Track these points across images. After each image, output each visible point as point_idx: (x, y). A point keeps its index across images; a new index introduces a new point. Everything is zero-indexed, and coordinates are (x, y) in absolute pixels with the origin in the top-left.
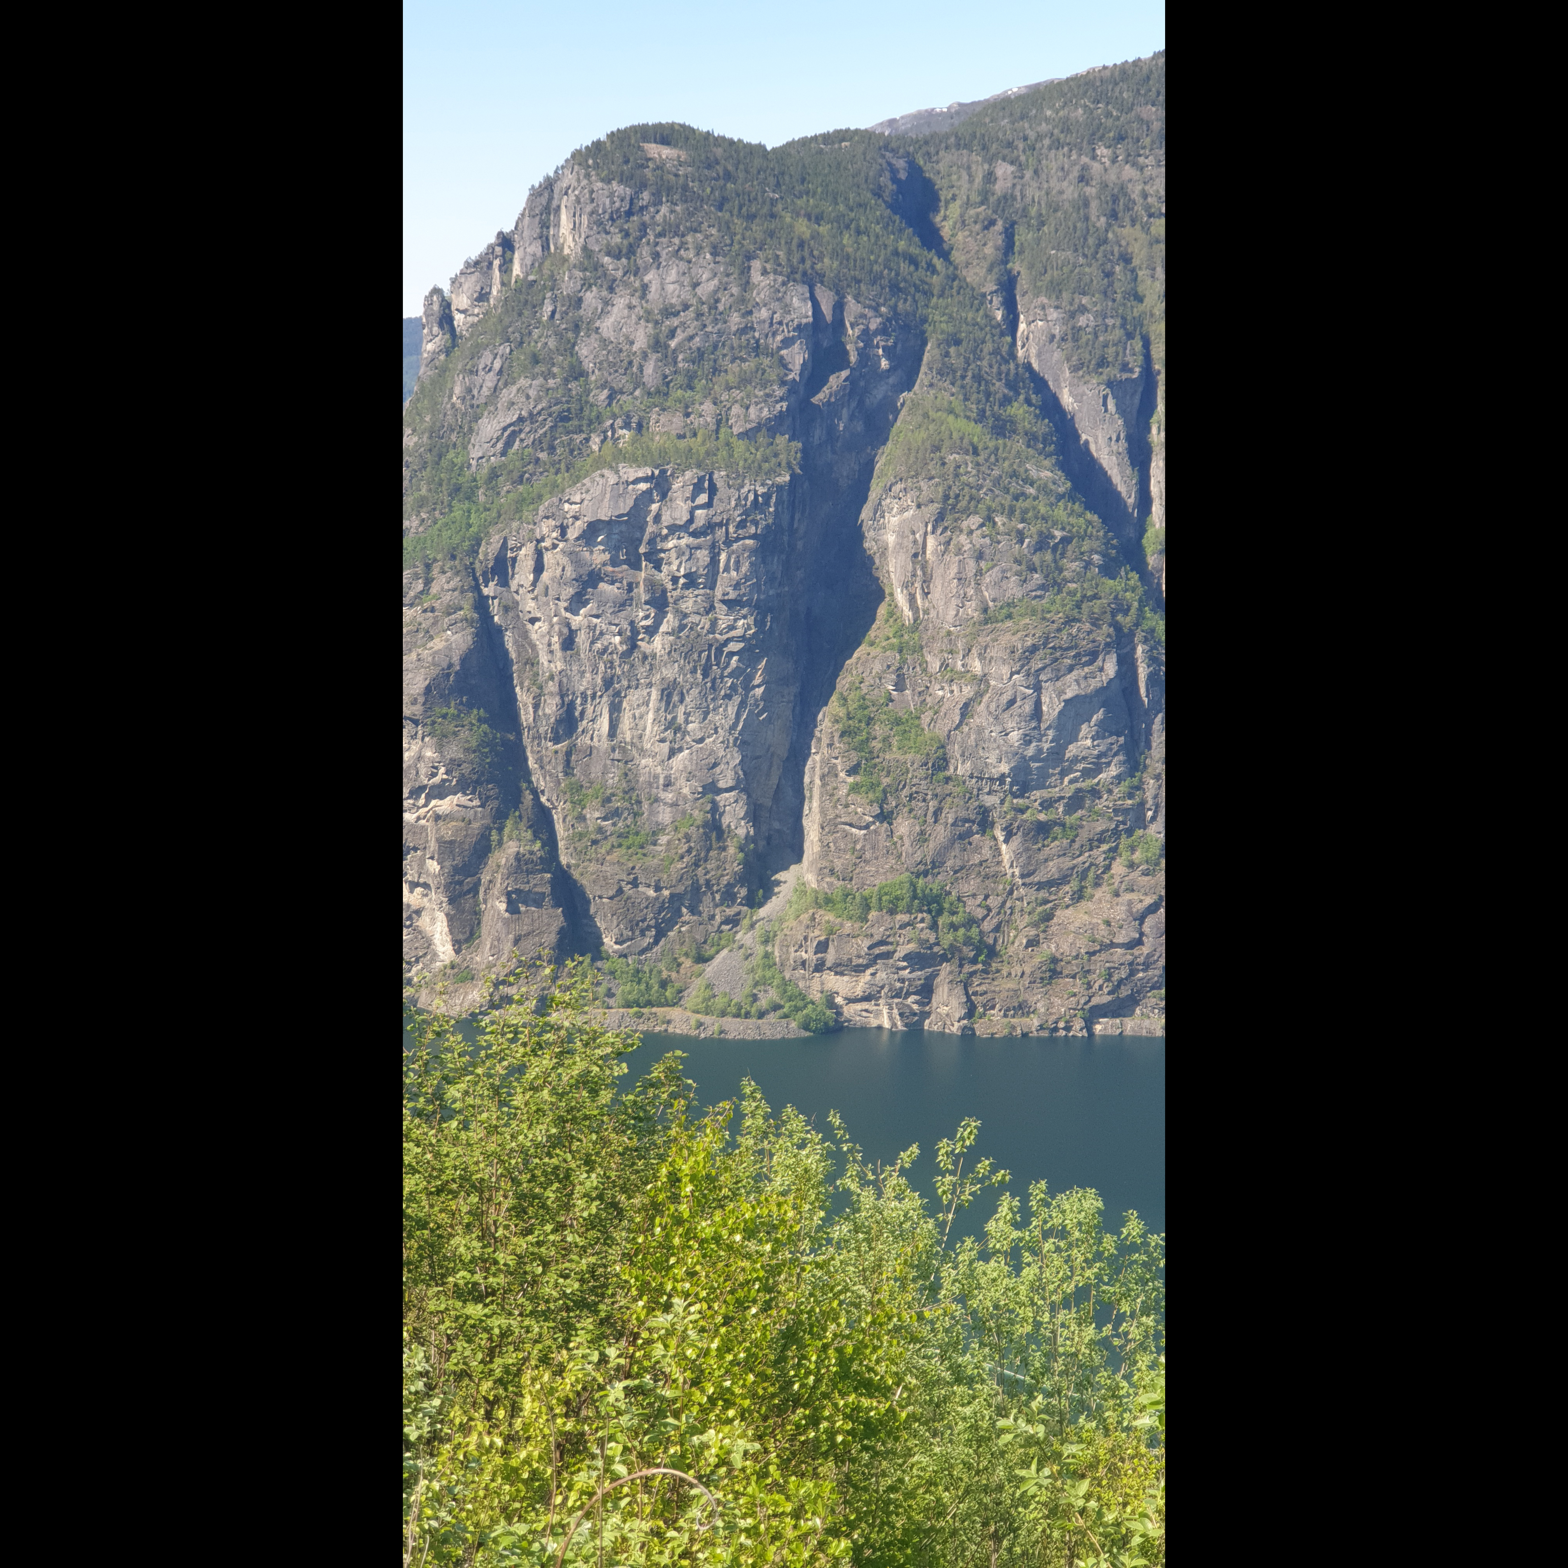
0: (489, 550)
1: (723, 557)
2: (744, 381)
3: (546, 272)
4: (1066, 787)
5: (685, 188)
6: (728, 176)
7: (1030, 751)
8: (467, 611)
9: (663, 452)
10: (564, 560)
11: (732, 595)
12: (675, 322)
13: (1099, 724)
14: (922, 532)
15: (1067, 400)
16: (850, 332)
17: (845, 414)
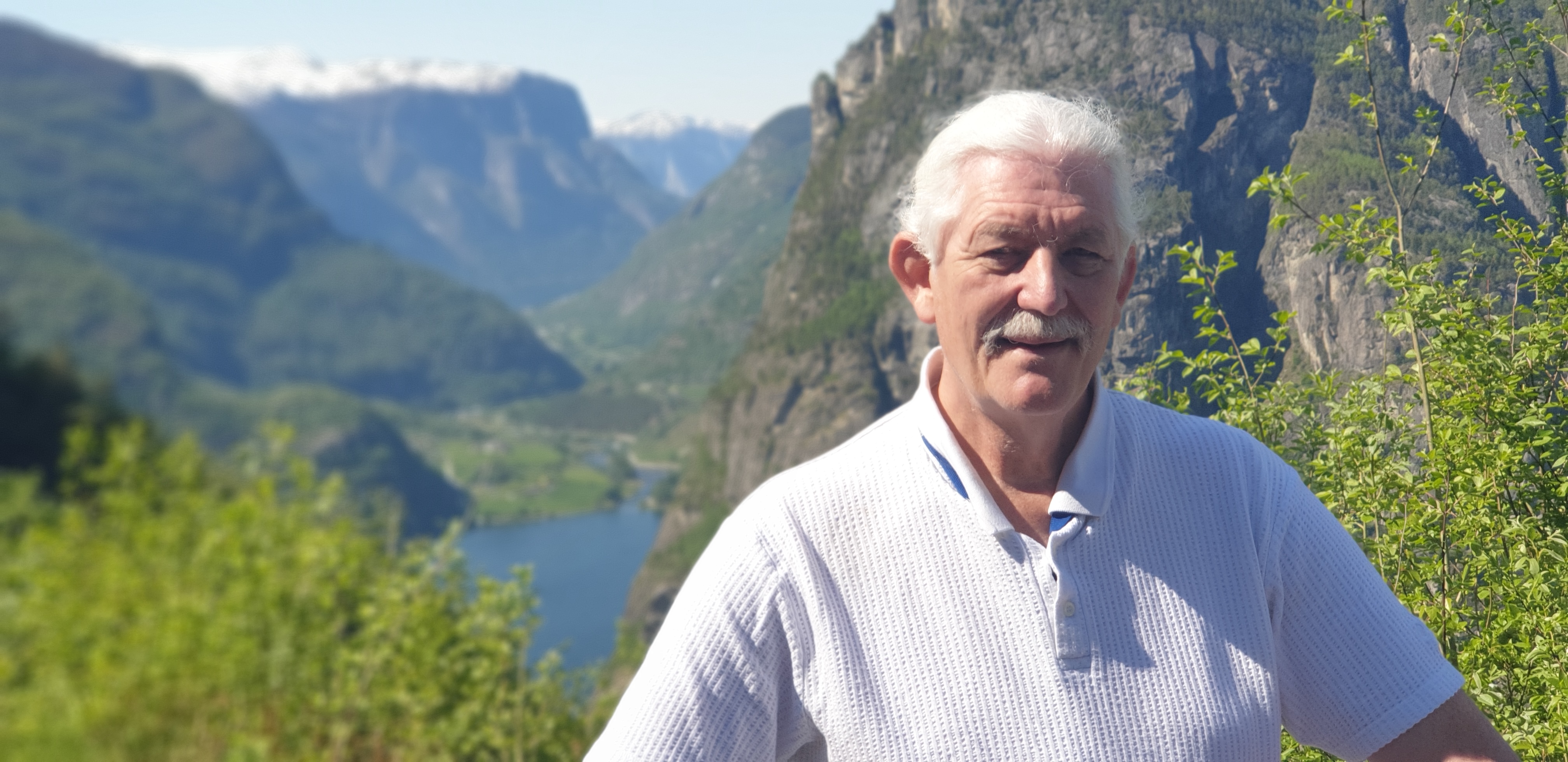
0: (885, 326)
3: (926, 48)
8: (867, 388)
14: (1324, 273)
15: (1468, 125)
16: (1235, 76)
17: (1235, 159)
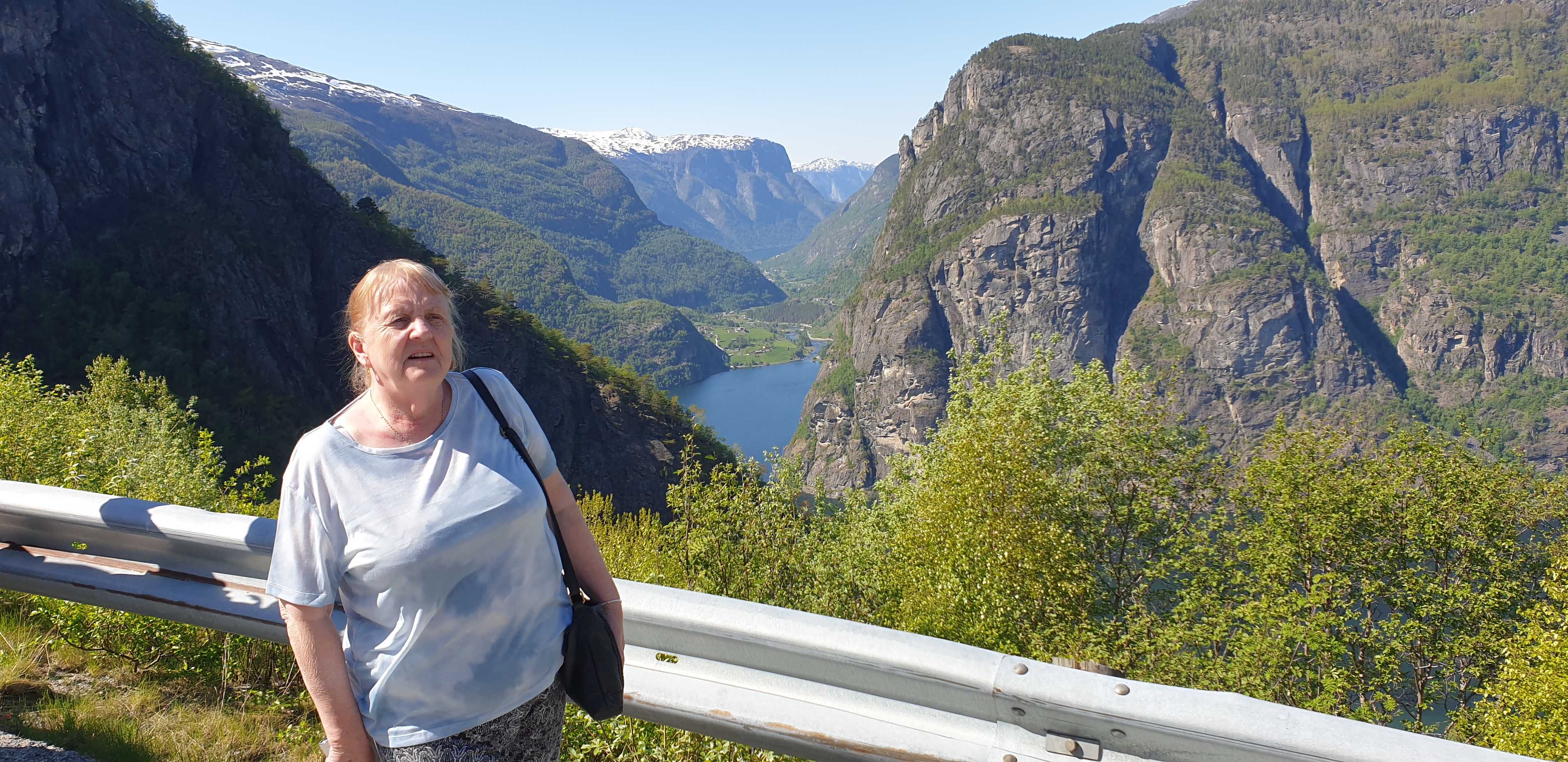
0: (935, 267)
1: (1060, 259)
2: (1068, 165)
3: (960, 120)
4: (1267, 371)
5: (1032, 67)
6: (1056, 57)
7: (1244, 352)
8: (925, 299)
9: (1025, 207)
10: (974, 268)
11: (1066, 279)
12: (1030, 138)
13: (1285, 334)
14: (1173, 236)
15: (1257, 156)
16: (1127, 132)
17: (1127, 176)
